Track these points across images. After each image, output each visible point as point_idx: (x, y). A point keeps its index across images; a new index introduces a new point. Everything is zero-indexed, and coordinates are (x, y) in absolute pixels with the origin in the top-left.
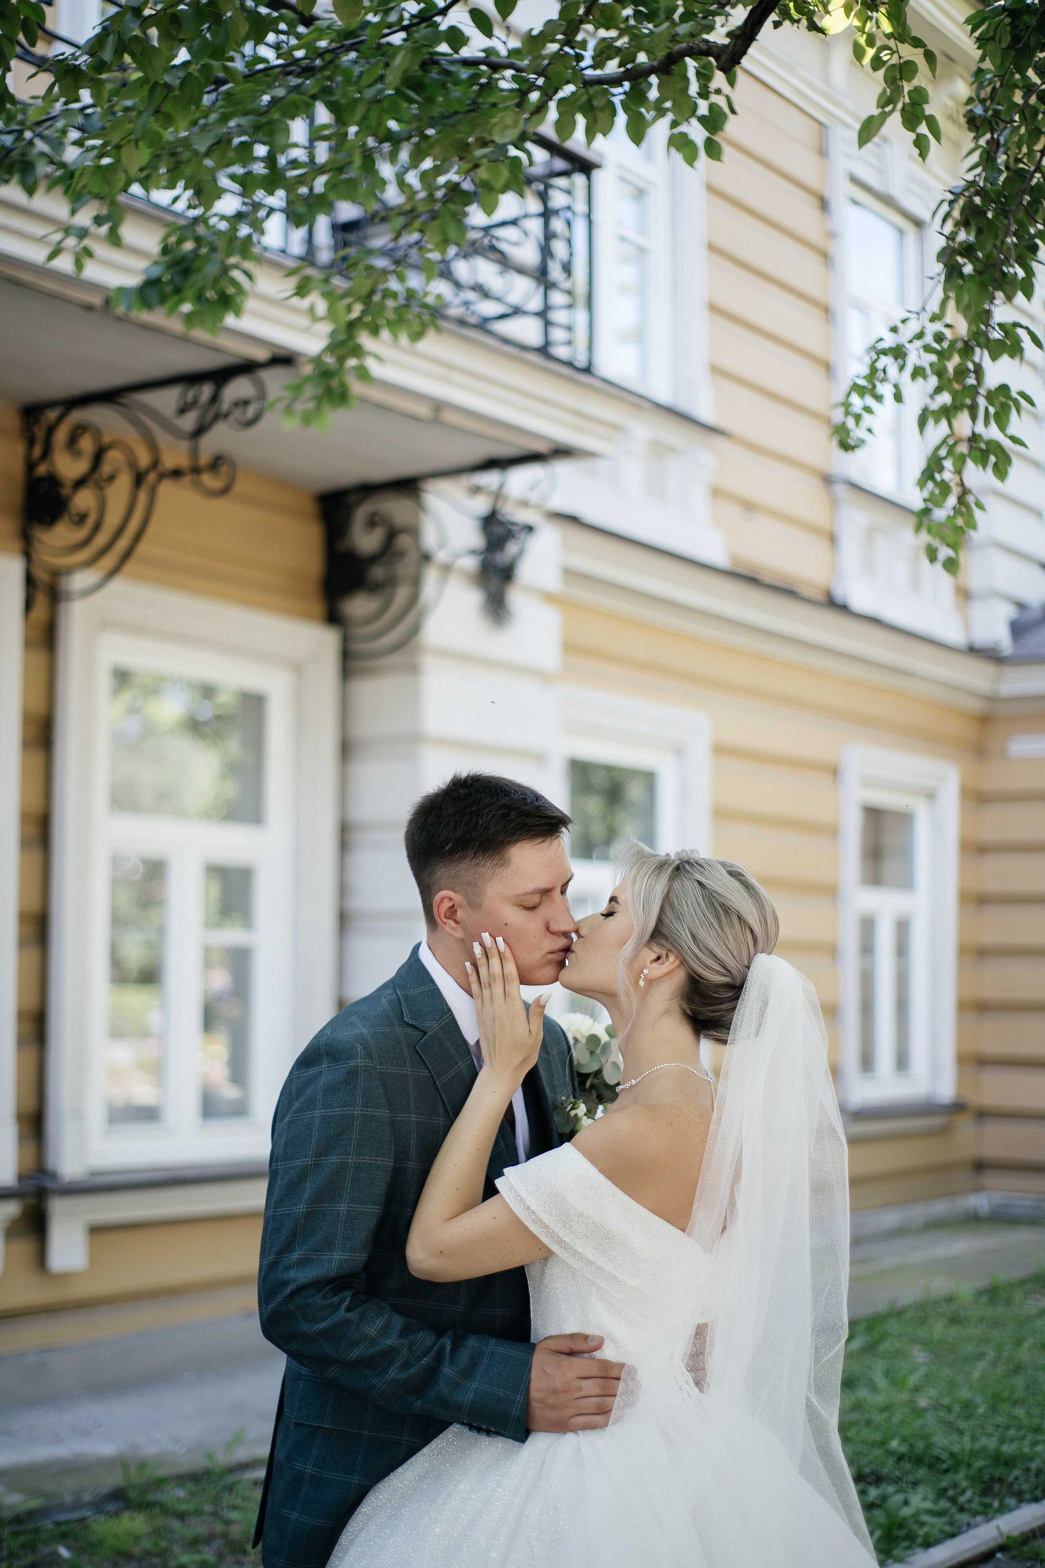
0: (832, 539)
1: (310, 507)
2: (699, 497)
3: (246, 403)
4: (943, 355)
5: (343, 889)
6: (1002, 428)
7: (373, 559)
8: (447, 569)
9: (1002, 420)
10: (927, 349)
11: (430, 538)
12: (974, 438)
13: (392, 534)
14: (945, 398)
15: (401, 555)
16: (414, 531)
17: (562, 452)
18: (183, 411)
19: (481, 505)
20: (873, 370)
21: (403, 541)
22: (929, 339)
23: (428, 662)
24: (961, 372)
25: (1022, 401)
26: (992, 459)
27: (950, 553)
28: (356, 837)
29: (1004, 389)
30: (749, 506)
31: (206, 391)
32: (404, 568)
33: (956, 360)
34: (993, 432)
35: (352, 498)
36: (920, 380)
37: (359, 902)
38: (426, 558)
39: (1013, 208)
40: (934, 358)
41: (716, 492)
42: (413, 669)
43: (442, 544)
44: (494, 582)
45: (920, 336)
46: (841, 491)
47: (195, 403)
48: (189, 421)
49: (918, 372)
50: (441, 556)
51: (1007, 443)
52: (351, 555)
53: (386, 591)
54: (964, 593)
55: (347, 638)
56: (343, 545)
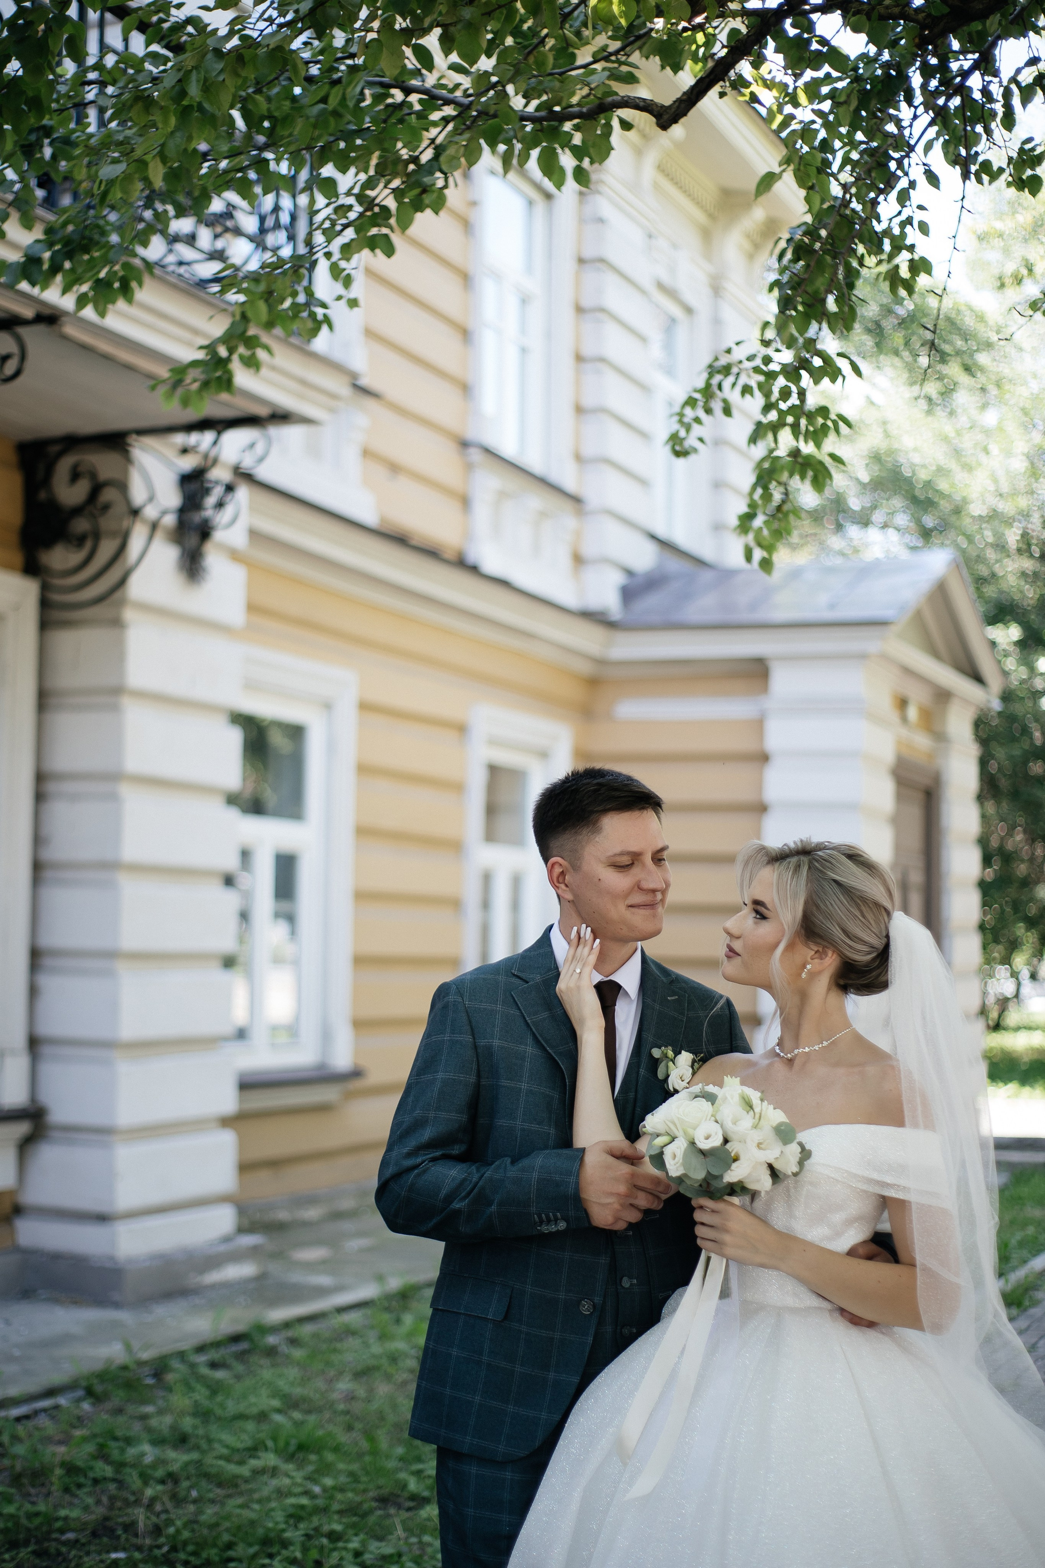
0: (465, 502)
1: (11, 456)
2: (351, 456)
4: (771, 375)
5: (38, 840)
6: (818, 445)
7: (77, 511)
8: (154, 526)
9: (817, 436)
10: (757, 370)
11: (138, 494)
12: (795, 453)
13: (97, 489)
14: (773, 416)
15: (106, 507)
16: (123, 487)
17: (281, 417)
19: (188, 464)
20: (708, 385)
21: (108, 495)
22: (758, 362)
23: (129, 615)
24: (785, 394)
25: (841, 424)
26: (810, 474)
27: (765, 554)
28: (51, 787)
29: (823, 411)
30: (395, 468)
32: (106, 523)
33: (782, 381)
34: (808, 448)
35: (54, 449)
36: (748, 396)
37: (53, 853)
38: (135, 512)
39: (843, 250)
40: (761, 378)
41: (367, 453)
42: (117, 623)
43: (151, 499)
44: (193, 540)
45: (750, 358)
46: (475, 455)
49: (746, 390)
50: (150, 512)
51: (828, 461)
52: (53, 505)
53: (88, 545)
54: (578, 560)
55: (45, 588)
56: (42, 495)
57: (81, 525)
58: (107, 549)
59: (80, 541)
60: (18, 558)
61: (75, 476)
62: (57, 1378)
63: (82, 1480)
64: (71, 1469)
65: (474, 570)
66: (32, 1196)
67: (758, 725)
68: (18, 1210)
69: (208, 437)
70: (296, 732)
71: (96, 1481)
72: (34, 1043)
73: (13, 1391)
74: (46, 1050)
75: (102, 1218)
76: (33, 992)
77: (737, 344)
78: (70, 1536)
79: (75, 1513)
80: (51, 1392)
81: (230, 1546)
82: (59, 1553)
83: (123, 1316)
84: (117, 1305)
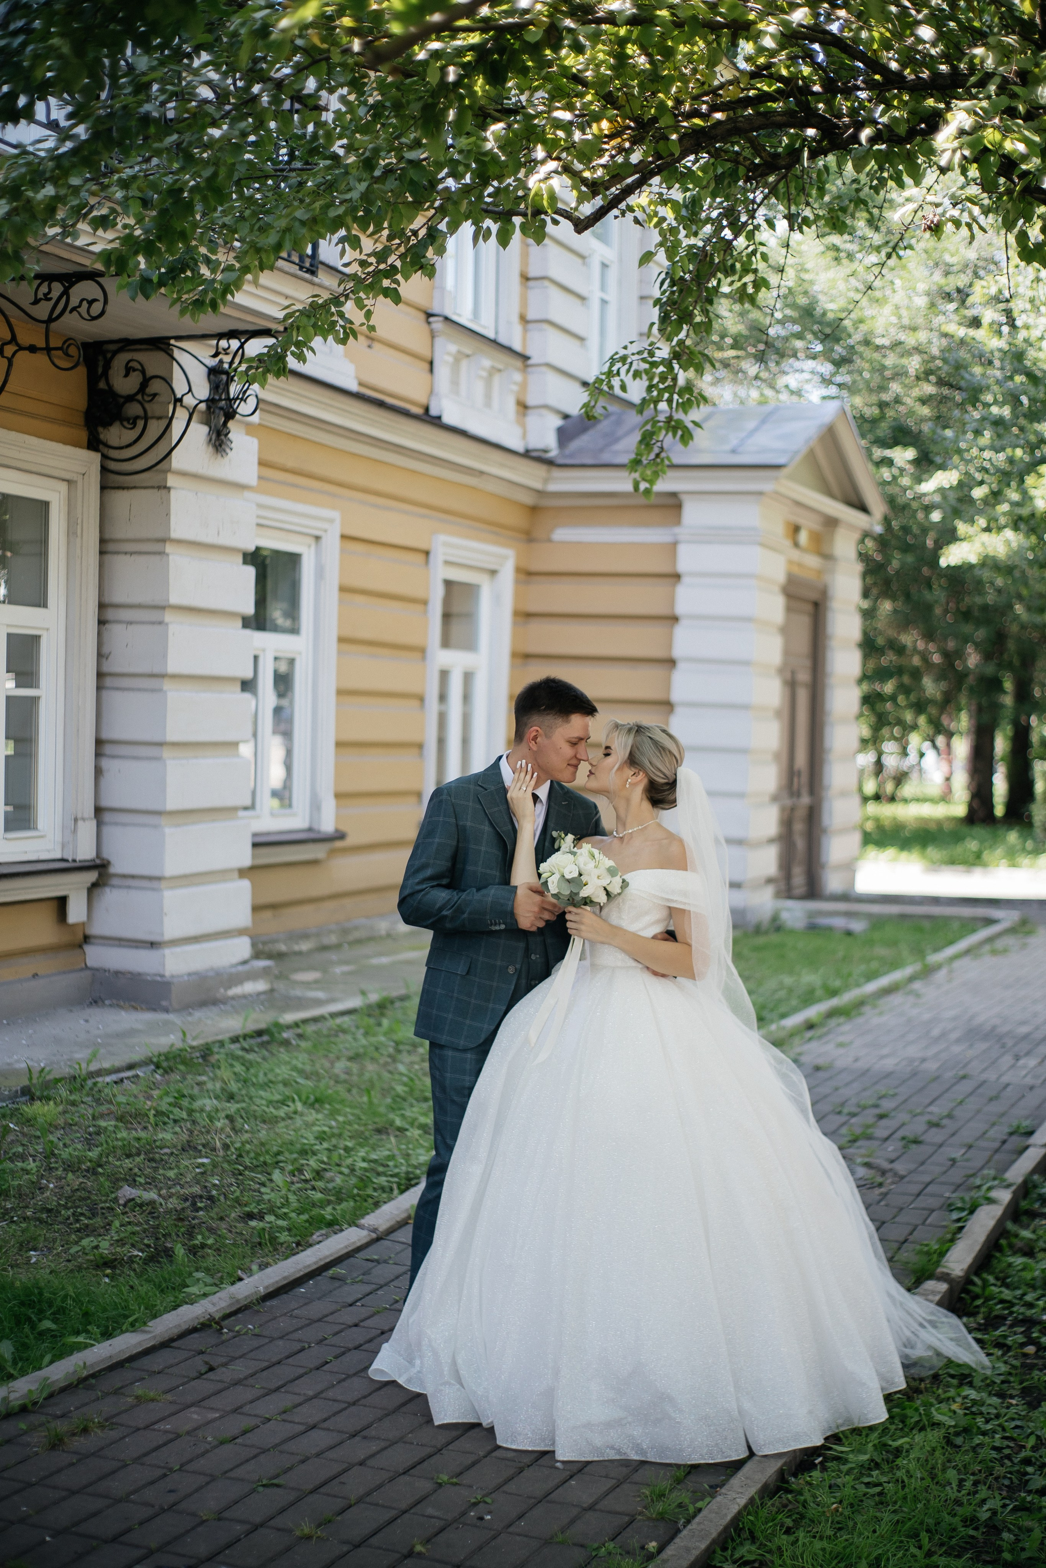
0: (431, 365)
1: (79, 355)
3: (91, 303)
4: (654, 364)
5: (101, 656)
6: (687, 414)
7: (130, 398)
8: (192, 411)
9: (685, 406)
10: (644, 360)
11: (180, 387)
12: (670, 418)
13: (146, 381)
14: (654, 393)
15: (154, 396)
16: (167, 381)
18: (36, 302)
20: (611, 370)
21: (155, 386)
22: (645, 355)
23: (172, 480)
24: (663, 379)
25: (700, 398)
26: (680, 433)
27: (648, 485)
28: (111, 614)
29: (689, 390)
31: (57, 289)
32: (154, 408)
33: (661, 369)
34: (679, 415)
35: (112, 348)
36: (638, 379)
37: (112, 665)
38: (177, 400)
40: (647, 366)
42: (163, 487)
43: (189, 391)
44: (220, 421)
45: (640, 352)
46: (437, 324)
47: (47, 298)
48: (42, 311)
49: (637, 374)
50: (189, 401)
51: (690, 426)
52: (111, 392)
53: (140, 424)
54: (523, 407)
55: (104, 457)
56: (102, 385)
57: (134, 409)
58: (155, 428)
59: (134, 422)
60: (83, 435)
61: (128, 370)
62: (136, 1057)
63: (166, 1119)
64: (159, 1113)
65: (436, 422)
66: (96, 930)
67: (674, 546)
68: (87, 939)
69: (235, 344)
70: (294, 559)
71: (175, 1121)
72: (99, 811)
73: (106, 1065)
74: (107, 817)
75: (153, 945)
76: (98, 772)
77: (631, 343)
78: (166, 1150)
79: (168, 1136)
80: (131, 1067)
81: (278, 1153)
82: (162, 1160)
83: (171, 1017)
84: (167, 1010)
